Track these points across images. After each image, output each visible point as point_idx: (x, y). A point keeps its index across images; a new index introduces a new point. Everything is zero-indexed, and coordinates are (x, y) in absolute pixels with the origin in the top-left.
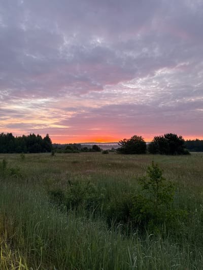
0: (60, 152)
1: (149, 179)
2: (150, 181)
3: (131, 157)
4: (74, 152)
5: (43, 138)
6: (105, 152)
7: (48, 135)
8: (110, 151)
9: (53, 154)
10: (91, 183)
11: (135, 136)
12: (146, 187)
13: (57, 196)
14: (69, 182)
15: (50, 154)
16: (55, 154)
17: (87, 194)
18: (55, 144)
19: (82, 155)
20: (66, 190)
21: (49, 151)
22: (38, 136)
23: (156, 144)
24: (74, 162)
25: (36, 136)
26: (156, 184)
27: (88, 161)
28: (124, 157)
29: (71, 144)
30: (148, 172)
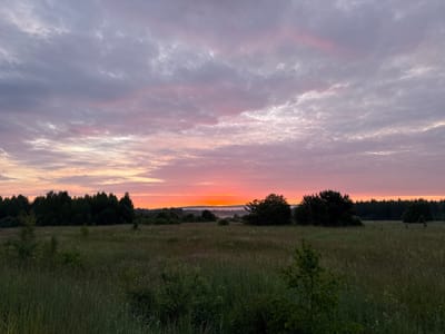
0: (147, 223)
1: (297, 270)
2: (298, 273)
3: (266, 230)
4: (171, 223)
5: (119, 199)
6: (224, 223)
7: (127, 194)
8: (232, 220)
9: (136, 227)
10: (200, 278)
11: (272, 195)
12: (293, 284)
13: (142, 300)
14: (164, 276)
15: (130, 226)
16: (139, 226)
17: (194, 298)
18: (139, 209)
19: (185, 228)
20: (158, 289)
21: (130, 222)
22: (111, 195)
23: (307, 208)
24: (172, 241)
25: (108, 195)
26: (309, 278)
27: (195, 238)
28: (254, 230)
29: (166, 209)
30: (295, 258)
